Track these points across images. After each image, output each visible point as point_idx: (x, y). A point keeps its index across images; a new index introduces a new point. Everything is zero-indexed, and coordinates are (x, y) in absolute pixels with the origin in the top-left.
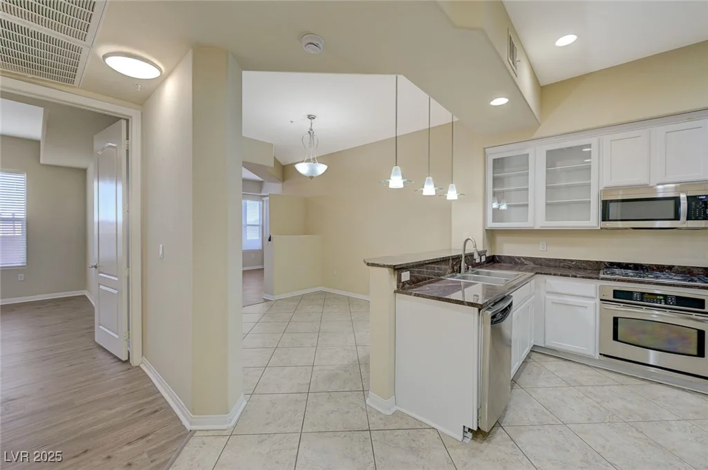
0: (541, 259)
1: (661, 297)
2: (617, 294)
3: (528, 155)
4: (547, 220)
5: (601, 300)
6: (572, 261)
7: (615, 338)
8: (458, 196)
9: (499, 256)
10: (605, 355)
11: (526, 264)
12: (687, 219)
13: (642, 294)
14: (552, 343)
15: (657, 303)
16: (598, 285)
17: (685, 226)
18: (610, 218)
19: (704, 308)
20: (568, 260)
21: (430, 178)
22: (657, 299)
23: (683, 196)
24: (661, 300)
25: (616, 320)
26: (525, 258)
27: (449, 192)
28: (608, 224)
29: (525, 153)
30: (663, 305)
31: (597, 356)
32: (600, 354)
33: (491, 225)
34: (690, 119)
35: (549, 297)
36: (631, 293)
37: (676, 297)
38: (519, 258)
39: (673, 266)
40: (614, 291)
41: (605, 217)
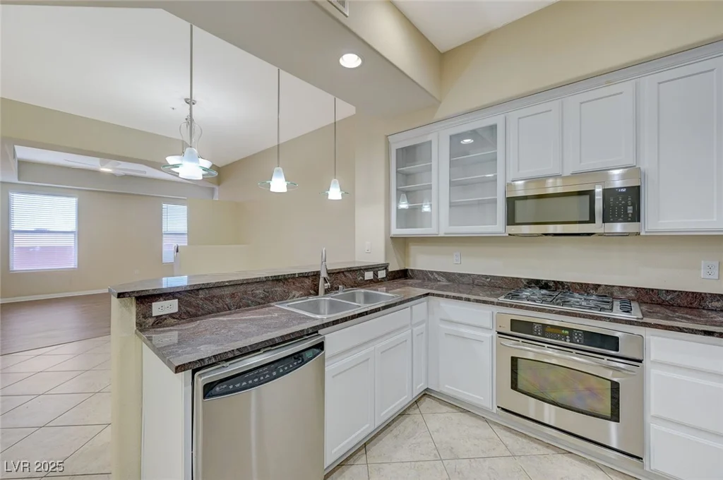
0: (454, 274)
1: (567, 332)
2: (515, 324)
3: (430, 142)
4: (450, 225)
5: (499, 333)
6: (487, 277)
7: (514, 386)
8: (342, 195)
9: (412, 270)
10: (503, 409)
11: (440, 281)
12: (604, 222)
13: (544, 326)
14: (446, 387)
15: (560, 339)
16: (495, 313)
17: (601, 231)
18: (517, 221)
19: (617, 350)
20: (483, 276)
21: (281, 169)
22: (561, 334)
23: (599, 190)
24: (565, 335)
25: (514, 361)
26: (438, 273)
27: (331, 189)
28: (514, 229)
29: (429, 139)
30: (568, 343)
31: (495, 409)
32: (498, 407)
33: (396, 231)
34: (609, 83)
35: (443, 326)
36: (531, 324)
37: (584, 332)
38: (432, 272)
39: (599, 285)
40: (512, 321)
41: (511, 220)
